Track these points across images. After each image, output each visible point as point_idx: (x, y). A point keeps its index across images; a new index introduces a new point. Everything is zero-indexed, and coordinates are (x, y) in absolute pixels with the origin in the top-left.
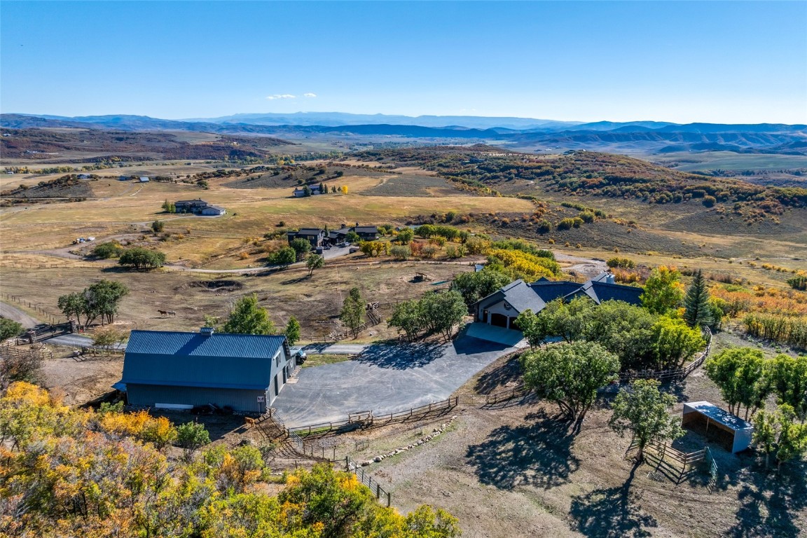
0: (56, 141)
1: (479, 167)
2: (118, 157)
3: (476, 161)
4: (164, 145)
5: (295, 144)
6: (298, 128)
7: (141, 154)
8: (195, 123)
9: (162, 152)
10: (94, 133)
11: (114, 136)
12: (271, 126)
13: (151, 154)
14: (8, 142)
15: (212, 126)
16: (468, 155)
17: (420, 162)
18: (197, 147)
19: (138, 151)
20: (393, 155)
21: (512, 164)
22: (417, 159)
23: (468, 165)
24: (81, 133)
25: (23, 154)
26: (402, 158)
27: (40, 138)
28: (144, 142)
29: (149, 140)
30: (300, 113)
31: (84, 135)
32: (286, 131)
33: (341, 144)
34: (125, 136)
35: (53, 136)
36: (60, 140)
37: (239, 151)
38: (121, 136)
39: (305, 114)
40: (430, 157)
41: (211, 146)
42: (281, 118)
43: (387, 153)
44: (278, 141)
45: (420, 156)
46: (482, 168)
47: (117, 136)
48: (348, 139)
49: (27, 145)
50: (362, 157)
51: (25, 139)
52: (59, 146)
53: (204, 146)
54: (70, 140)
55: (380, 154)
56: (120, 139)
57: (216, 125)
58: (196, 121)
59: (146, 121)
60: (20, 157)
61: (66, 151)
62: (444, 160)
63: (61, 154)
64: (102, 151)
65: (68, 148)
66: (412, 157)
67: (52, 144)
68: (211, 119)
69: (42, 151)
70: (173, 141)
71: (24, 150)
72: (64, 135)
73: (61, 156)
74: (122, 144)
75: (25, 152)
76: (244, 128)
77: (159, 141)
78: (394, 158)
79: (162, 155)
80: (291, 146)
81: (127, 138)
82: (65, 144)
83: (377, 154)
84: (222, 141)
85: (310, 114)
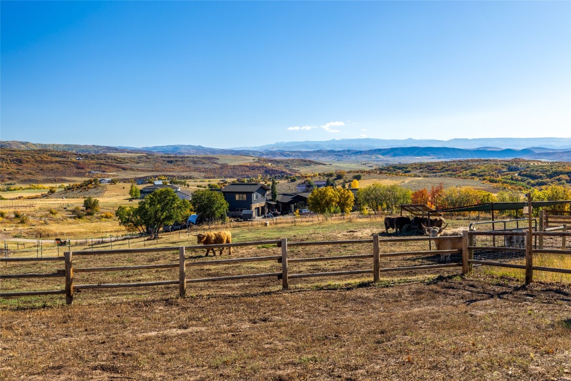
0: (117, 163)
1: (520, 175)
2: (165, 176)
3: (516, 169)
4: (207, 166)
5: (325, 165)
6: (332, 152)
7: (185, 174)
8: (240, 151)
9: (204, 172)
10: (150, 157)
11: (165, 159)
12: (306, 152)
13: (193, 174)
14: (78, 163)
15: (254, 152)
16: (506, 165)
17: (450, 173)
18: (234, 167)
19: (183, 172)
20: (420, 168)
21: (560, 169)
22: (447, 170)
23: (506, 173)
24: (139, 157)
25: (87, 174)
26: (430, 170)
27: (104, 161)
28: (191, 164)
29: (195, 162)
30: (334, 140)
31: (141, 159)
32: (320, 155)
33: (370, 165)
34: (175, 159)
35: (115, 160)
36: (120, 162)
37: (272, 170)
38: (172, 159)
39: (339, 141)
40: (462, 168)
41: (247, 166)
42: (317, 144)
43: (414, 166)
44: (310, 161)
45: (450, 168)
46: (523, 175)
47: (168, 159)
48: (377, 161)
49: (92, 166)
50: (388, 171)
51: (92, 161)
52: (117, 167)
53: (241, 166)
54: (127, 163)
55: (407, 168)
56: (171, 162)
57: (257, 152)
58: (241, 150)
59: (199, 149)
60: (85, 176)
61: (122, 171)
62: (477, 170)
63: (119, 173)
64: (152, 171)
65: (124, 169)
66: (442, 169)
67: (112, 166)
68: (255, 147)
69: (103, 172)
70: (215, 163)
71: (89, 170)
72: (124, 159)
73: (118, 176)
74: (171, 165)
75: (89, 172)
76: (281, 154)
77: (203, 163)
78: (422, 170)
79: (203, 174)
80: (321, 166)
81: (176, 161)
82: (123, 165)
83: (404, 168)
84: (258, 162)
85: (343, 140)
